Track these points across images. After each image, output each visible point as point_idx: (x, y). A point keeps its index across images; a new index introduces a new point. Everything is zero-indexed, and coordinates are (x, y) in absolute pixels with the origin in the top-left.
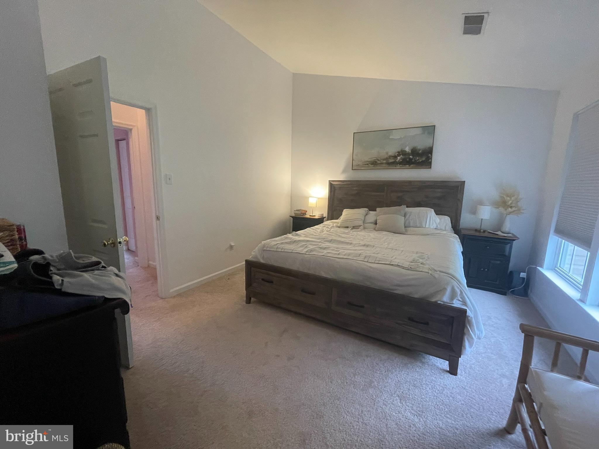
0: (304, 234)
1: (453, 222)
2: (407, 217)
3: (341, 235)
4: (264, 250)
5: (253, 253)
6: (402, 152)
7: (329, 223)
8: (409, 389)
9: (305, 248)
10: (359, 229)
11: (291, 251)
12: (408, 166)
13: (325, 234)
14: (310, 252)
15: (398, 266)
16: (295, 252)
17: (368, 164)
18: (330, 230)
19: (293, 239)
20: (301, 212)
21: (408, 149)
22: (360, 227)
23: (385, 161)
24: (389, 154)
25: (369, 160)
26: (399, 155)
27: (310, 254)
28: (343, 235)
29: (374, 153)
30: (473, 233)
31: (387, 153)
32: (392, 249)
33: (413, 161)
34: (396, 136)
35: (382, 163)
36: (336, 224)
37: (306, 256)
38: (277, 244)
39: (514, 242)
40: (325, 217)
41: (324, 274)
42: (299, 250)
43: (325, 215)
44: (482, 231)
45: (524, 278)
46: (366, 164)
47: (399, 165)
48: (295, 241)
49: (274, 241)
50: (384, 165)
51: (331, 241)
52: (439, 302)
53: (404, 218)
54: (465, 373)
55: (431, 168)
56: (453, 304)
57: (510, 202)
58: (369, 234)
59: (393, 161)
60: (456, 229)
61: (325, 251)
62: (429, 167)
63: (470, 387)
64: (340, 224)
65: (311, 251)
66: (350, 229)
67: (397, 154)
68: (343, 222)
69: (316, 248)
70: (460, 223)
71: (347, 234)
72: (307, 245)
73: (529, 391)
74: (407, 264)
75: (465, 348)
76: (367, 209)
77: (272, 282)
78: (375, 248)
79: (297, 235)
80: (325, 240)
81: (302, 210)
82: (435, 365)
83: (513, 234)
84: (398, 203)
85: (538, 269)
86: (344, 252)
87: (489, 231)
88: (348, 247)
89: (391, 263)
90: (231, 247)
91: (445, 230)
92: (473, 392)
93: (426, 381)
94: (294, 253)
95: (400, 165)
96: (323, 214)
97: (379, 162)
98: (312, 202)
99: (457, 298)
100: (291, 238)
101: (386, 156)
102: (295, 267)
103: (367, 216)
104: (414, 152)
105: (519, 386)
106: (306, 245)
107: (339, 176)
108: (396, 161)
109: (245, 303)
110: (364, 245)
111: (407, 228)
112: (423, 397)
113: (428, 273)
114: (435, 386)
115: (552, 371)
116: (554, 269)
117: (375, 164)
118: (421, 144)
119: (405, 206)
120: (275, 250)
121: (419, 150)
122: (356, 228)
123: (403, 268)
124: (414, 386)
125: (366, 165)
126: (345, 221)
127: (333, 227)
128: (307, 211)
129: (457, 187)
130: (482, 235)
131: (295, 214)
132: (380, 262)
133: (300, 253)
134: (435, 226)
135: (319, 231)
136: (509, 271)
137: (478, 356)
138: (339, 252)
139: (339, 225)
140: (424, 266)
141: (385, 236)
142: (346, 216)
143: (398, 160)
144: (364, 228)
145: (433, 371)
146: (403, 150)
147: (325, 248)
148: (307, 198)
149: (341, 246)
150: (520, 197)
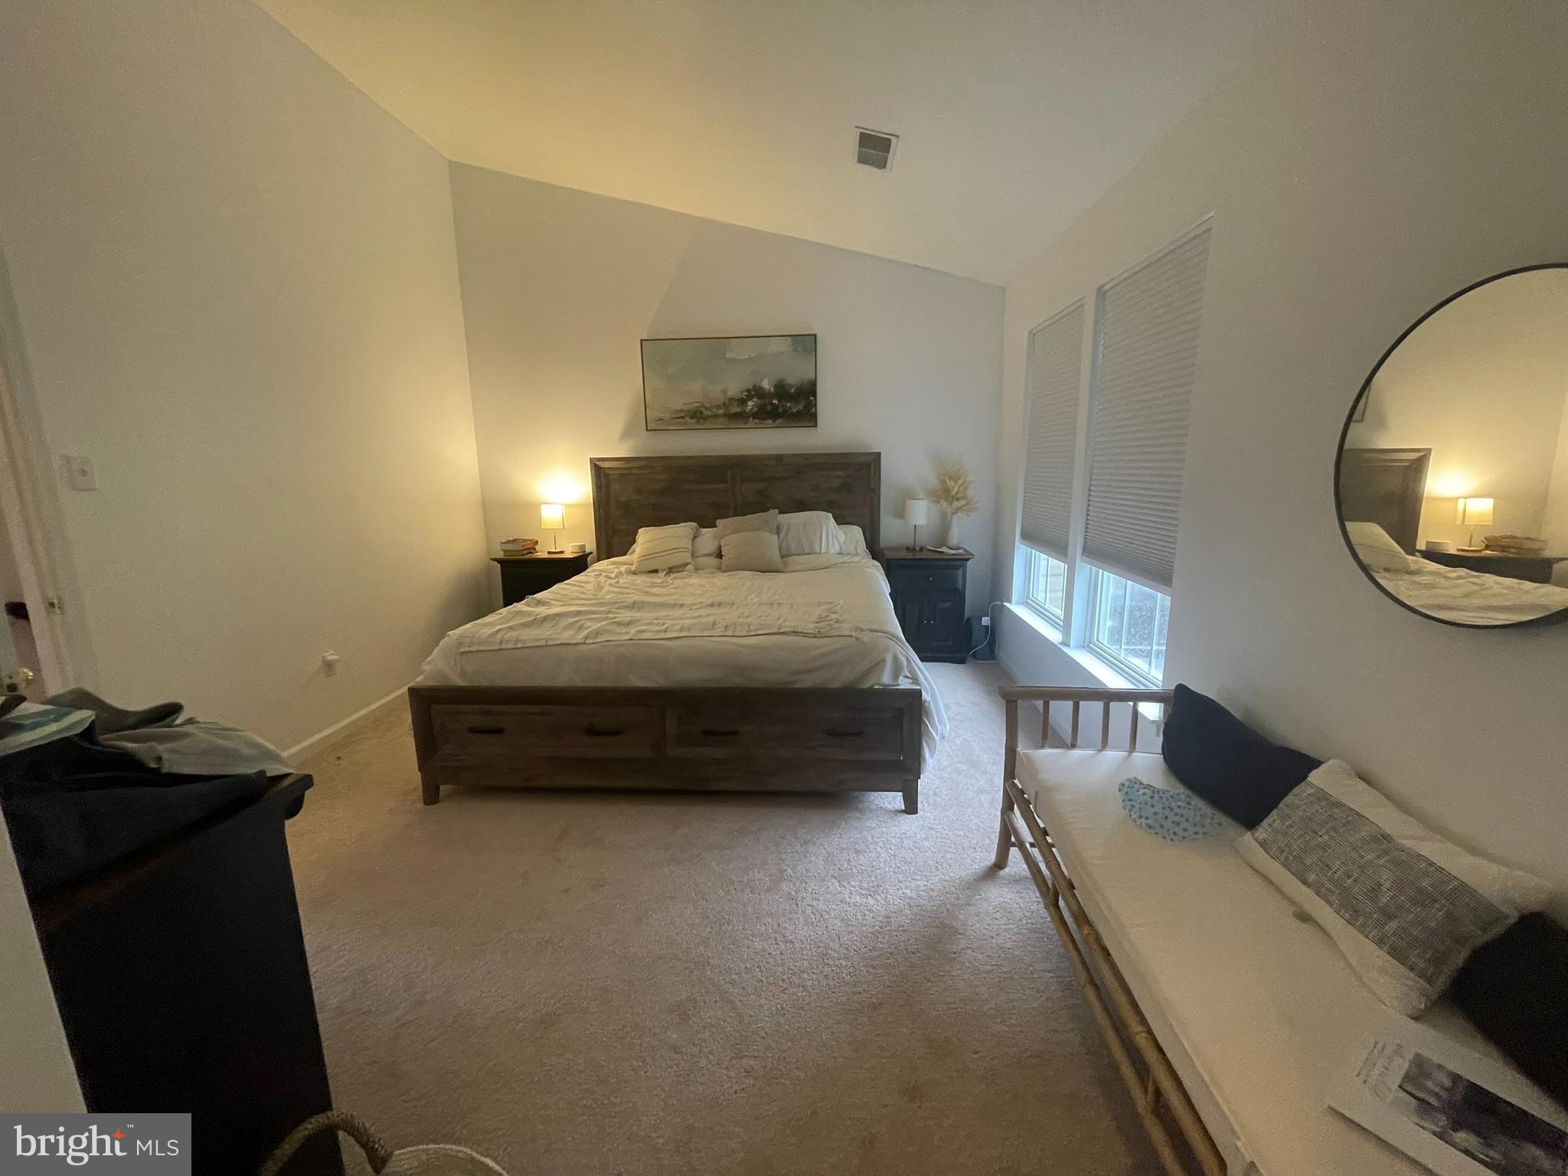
0: (556, 598)
1: (868, 533)
2: (782, 535)
3: (648, 590)
4: (462, 653)
5: (426, 667)
6: (756, 392)
7: (607, 565)
8: (849, 860)
9: (578, 631)
10: (683, 571)
11: (544, 644)
12: (770, 421)
13: (609, 592)
14: (596, 637)
15: (795, 633)
16: (558, 642)
17: (682, 418)
18: (618, 582)
19: (536, 613)
20: (523, 546)
21: (766, 385)
22: (688, 567)
23: (721, 412)
24: (729, 393)
25: (685, 408)
26: (750, 397)
27: (596, 641)
28: (654, 590)
29: (695, 391)
30: (903, 554)
31: (725, 392)
32: (772, 604)
33: (780, 410)
34: (740, 352)
35: (715, 416)
36: (626, 566)
37: (583, 647)
38: (498, 631)
39: (969, 563)
40: (591, 553)
41: (637, 682)
42: (566, 636)
43: (591, 546)
44: (918, 549)
45: (986, 627)
46: (678, 418)
47: (751, 419)
48: (546, 619)
49: (485, 625)
50: (721, 420)
51: (633, 606)
52: (876, 687)
53: (777, 536)
54: (929, 804)
55: (816, 426)
56: (899, 685)
57: (956, 489)
58: (711, 579)
59: (738, 410)
60: (875, 551)
61: (633, 630)
62: (814, 424)
63: (940, 824)
64: (636, 567)
65: (597, 633)
66: (662, 574)
67: (746, 396)
68: (641, 560)
69: (607, 624)
70: (881, 537)
71: (661, 585)
72: (581, 623)
73: (1020, 787)
74: (810, 628)
75: (925, 760)
76: (695, 524)
77: (499, 731)
78: (735, 607)
79: (540, 603)
80: (617, 606)
81: (525, 541)
82: (881, 807)
83: (965, 550)
84: (759, 505)
85: (1005, 606)
86: (677, 624)
87: (928, 547)
88: (677, 613)
89: (781, 631)
90: (329, 666)
91: (857, 554)
92: (945, 830)
93: (872, 838)
94: (550, 646)
95: (754, 419)
96: (584, 545)
97: (706, 413)
98: (551, 515)
99: (903, 674)
100: (530, 614)
101: (721, 399)
102: (564, 678)
103: (696, 539)
104: (781, 390)
105: (1007, 786)
106: (579, 624)
107: (616, 448)
108: (745, 411)
109: (421, 805)
110: (712, 605)
111: (785, 559)
112: (874, 863)
113: (852, 636)
114: (887, 840)
115: (1042, 747)
116: (1027, 602)
117: (697, 417)
118: (795, 374)
119: (777, 511)
120: (497, 648)
121: (792, 386)
122: (676, 570)
123: (805, 635)
124: (857, 852)
125: (680, 420)
126: (646, 557)
127: (620, 574)
128: (537, 542)
129: (869, 465)
130: (918, 556)
131: (504, 551)
132: (759, 633)
133: (569, 644)
134: (837, 548)
135: (590, 587)
136: (965, 618)
137: (942, 772)
138: (665, 627)
139: (633, 568)
140: (840, 625)
141: (745, 580)
142: (648, 544)
143: (750, 408)
144: (697, 569)
145: (880, 819)
146: (757, 385)
147: (629, 624)
148: (534, 507)
149: (663, 613)
150: (969, 479)
